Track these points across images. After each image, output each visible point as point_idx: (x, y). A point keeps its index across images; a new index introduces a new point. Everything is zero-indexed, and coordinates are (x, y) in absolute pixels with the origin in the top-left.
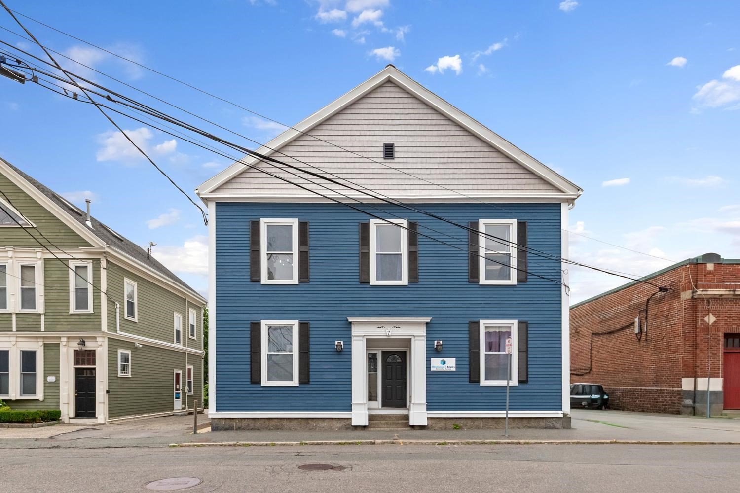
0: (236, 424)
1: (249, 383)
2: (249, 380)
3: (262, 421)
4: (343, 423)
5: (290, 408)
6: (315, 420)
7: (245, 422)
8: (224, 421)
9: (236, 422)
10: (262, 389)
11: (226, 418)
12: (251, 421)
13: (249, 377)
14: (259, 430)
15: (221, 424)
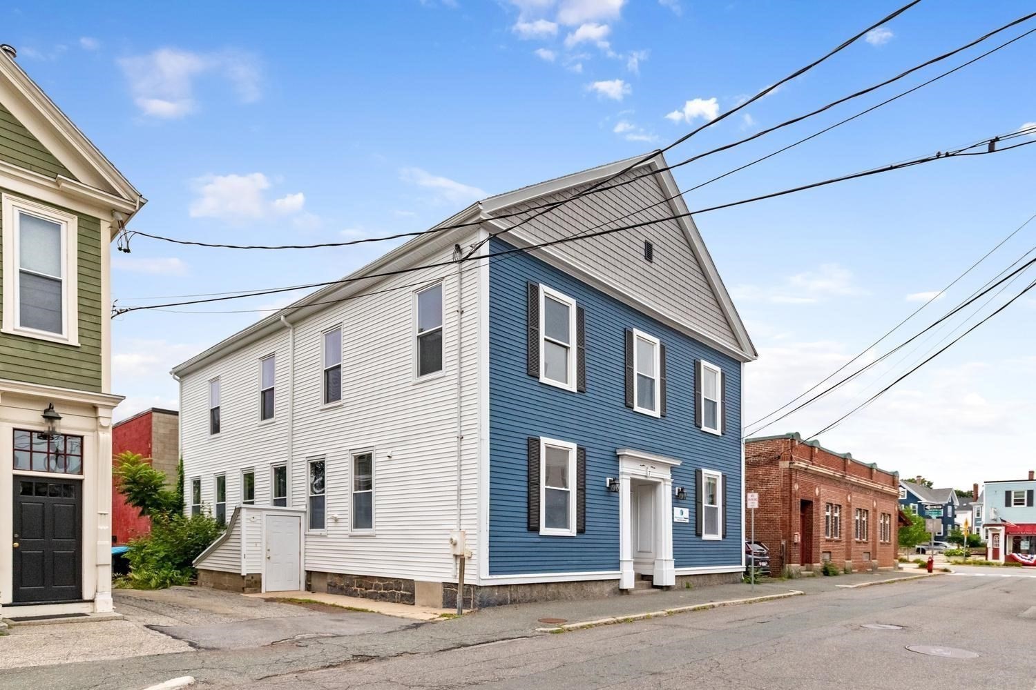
0: (511, 595)
1: (525, 530)
2: (526, 525)
3: (539, 588)
4: (614, 585)
5: (567, 567)
6: (589, 583)
7: (520, 590)
8: (496, 590)
9: (510, 591)
10: (539, 540)
11: (499, 586)
12: (528, 589)
13: (526, 520)
14: (536, 601)
15: (493, 596)
